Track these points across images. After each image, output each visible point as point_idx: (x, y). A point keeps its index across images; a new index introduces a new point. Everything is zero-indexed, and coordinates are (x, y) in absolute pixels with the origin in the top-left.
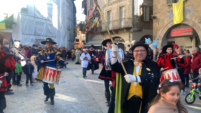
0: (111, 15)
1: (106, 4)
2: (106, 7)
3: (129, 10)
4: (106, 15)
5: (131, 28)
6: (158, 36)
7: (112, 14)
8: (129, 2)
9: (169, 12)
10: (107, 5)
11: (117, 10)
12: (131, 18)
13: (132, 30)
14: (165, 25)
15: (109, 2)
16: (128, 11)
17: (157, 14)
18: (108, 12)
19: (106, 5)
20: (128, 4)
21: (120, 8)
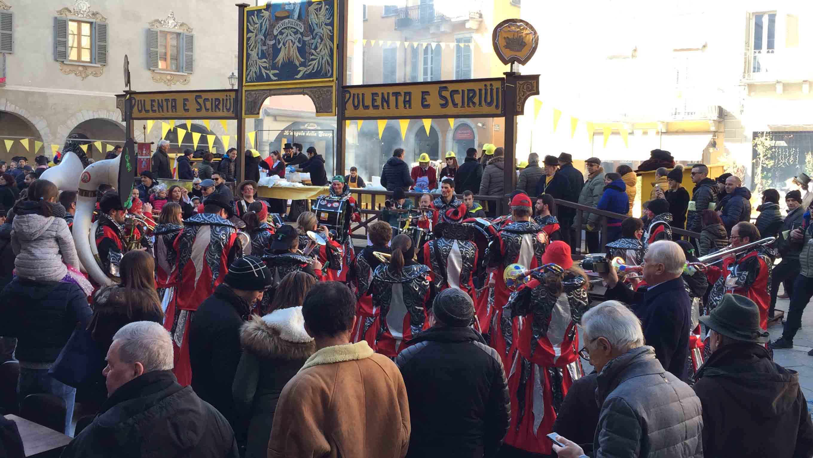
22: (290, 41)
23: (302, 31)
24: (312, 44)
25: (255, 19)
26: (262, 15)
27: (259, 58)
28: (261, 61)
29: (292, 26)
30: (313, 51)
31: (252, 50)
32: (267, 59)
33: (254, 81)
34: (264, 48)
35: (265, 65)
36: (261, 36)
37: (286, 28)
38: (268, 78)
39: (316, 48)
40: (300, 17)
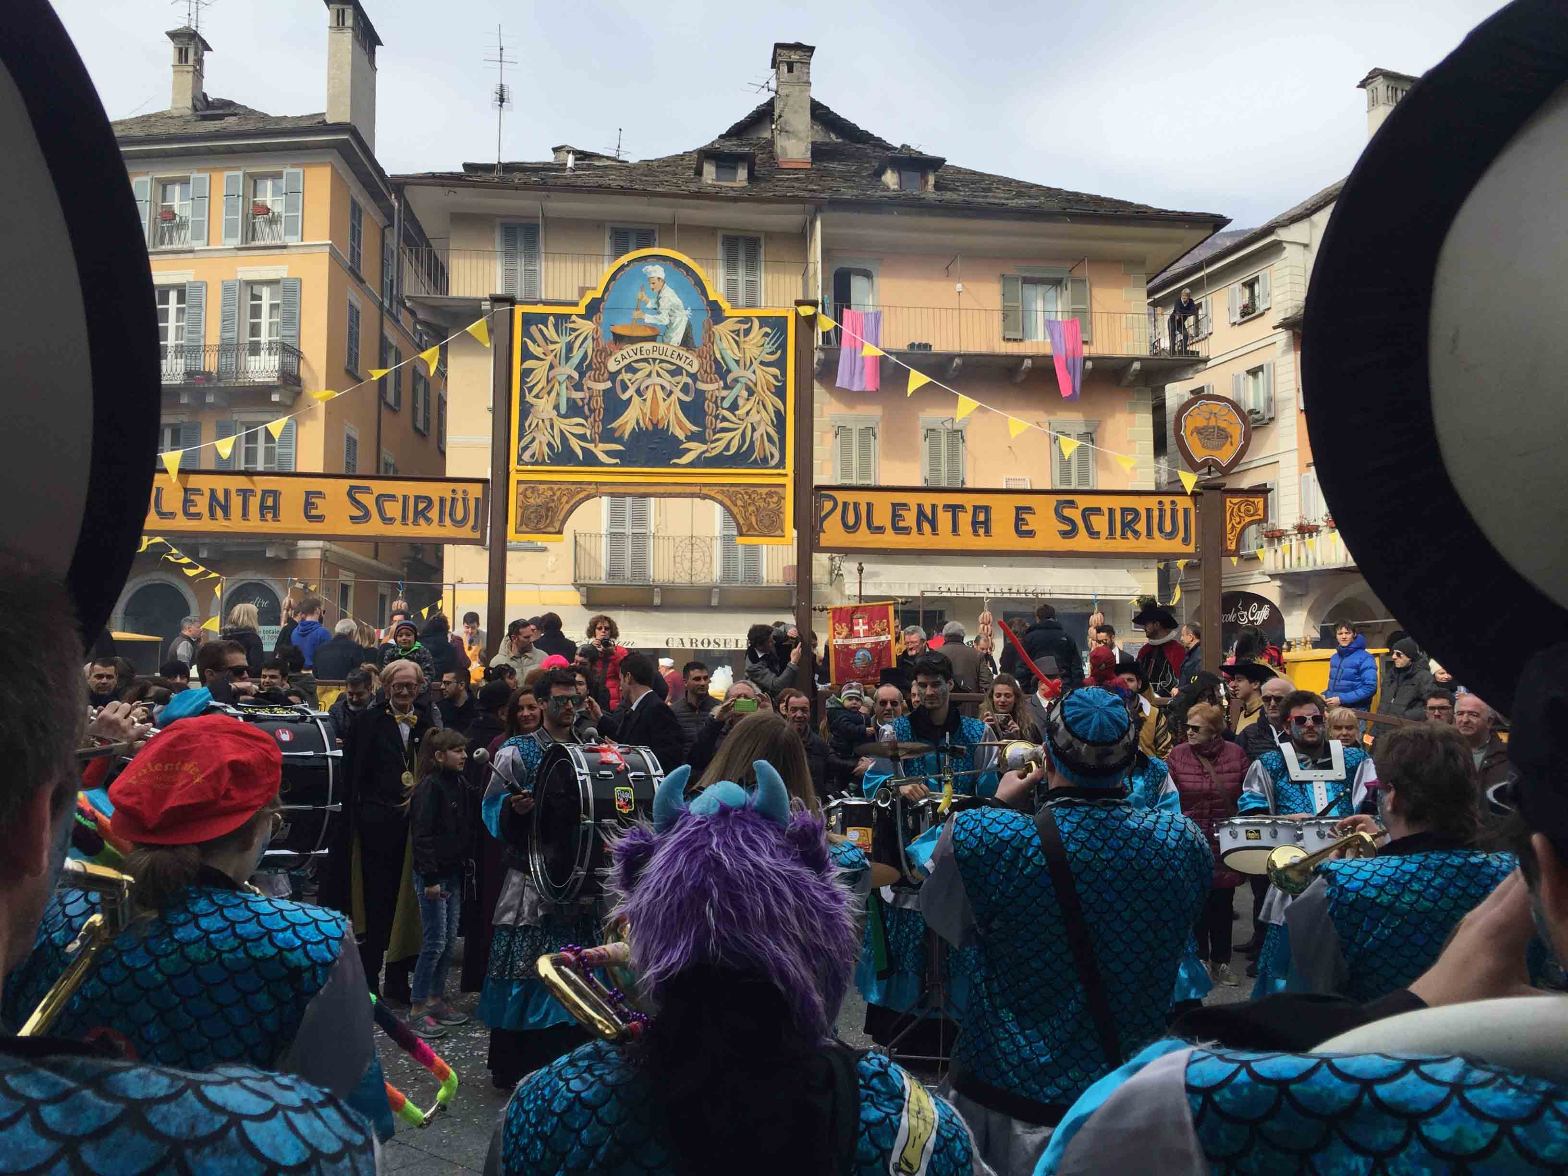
22: (658, 388)
23: (694, 369)
24: (723, 398)
25: (550, 332)
26: (572, 325)
27: (559, 415)
28: (567, 421)
29: (663, 357)
30: (727, 414)
31: (537, 396)
32: (586, 419)
33: (543, 463)
34: (577, 395)
35: (579, 431)
36: (569, 370)
37: (646, 360)
38: (590, 459)
39: (734, 407)
40: (687, 342)
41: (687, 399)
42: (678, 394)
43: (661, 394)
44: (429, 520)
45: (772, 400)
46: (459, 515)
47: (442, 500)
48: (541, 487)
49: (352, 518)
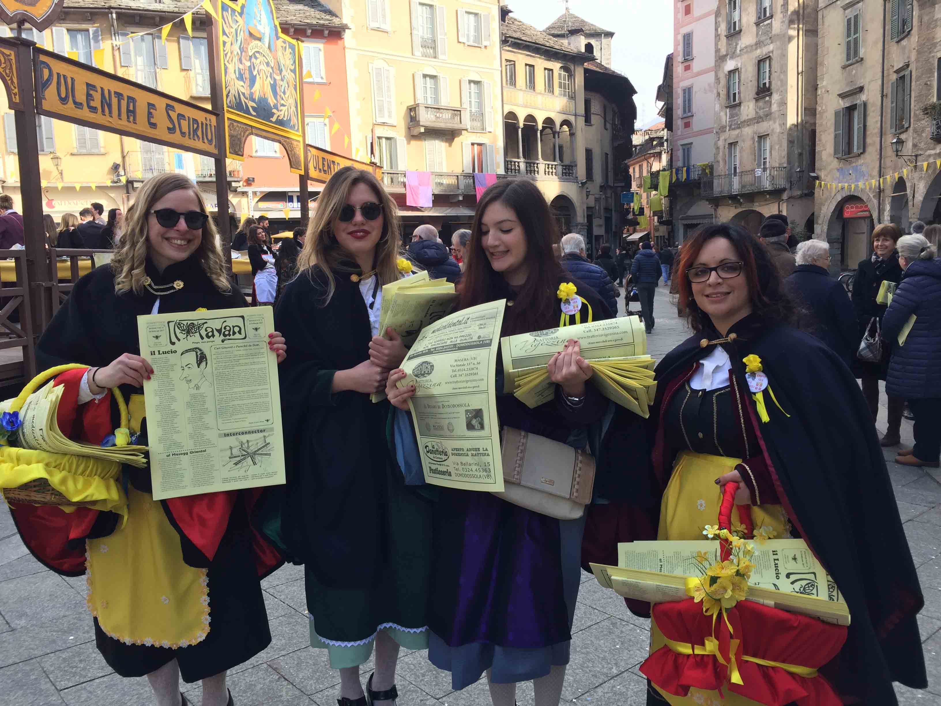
0: (738, 154)
1: (724, 123)
2: (725, 131)
3: (781, 146)
4: (724, 152)
5: (784, 190)
6: (822, 215)
7: (740, 152)
8: (780, 125)
9: (838, 170)
10: (728, 128)
11: (752, 142)
12: (785, 165)
13: (785, 196)
14: (833, 194)
15: (732, 121)
16: (777, 148)
17: (820, 170)
18: (731, 144)
19: (726, 127)
20: (778, 131)
21: (760, 137)
22: (263, 72)
23: (272, 65)
24: (281, 86)
25: (230, 19)
26: (237, 18)
27: (236, 78)
28: (239, 82)
29: (263, 53)
30: (282, 95)
31: (228, 62)
32: (244, 83)
33: (233, 108)
34: (241, 67)
35: (243, 90)
36: (236, 48)
37: (258, 52)
38: (247, 112)
39: (284, 93)
40: (269, 47)
41: (272, 83)
42: (269, 78)
43: (265, 77)
44: (198, 137)
45: (293, 91)
46: (210, 138)
47: (202, 124)
48: (235, 124)
49: (169, 128)
